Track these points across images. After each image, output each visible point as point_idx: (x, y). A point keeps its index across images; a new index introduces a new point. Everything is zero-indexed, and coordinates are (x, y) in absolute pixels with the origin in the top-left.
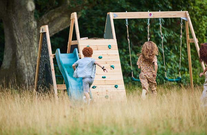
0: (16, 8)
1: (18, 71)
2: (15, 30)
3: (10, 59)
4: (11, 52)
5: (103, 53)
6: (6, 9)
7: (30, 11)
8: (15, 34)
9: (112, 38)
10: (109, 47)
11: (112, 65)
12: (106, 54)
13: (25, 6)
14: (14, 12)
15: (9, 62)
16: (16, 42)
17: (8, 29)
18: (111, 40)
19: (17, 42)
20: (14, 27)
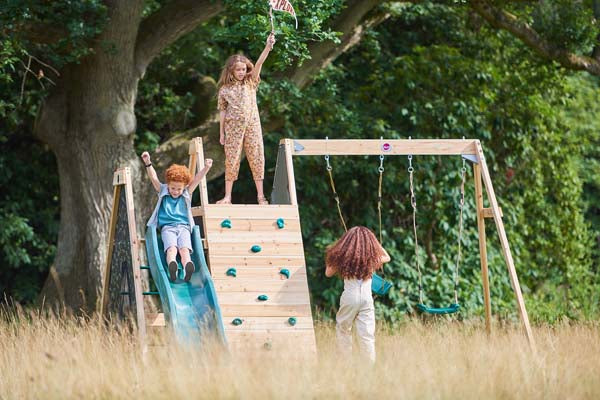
0: (90, 127)
1: (90, 281)
2: (86, 179)
3: (73, 252)
4: (75, 234)
5: (264, 240)
6: (64, 129)
7: (122, 136)
8: (85, 191)
9: (288, 202)
10: (279, 224)
11: (284, 267)
12: (271, 240)
13: (111, 122)
14: (85, 136)
15: (70, 260)
16: (88, 211)
17: (68, 178)
18: (284, 207)
19: (90, 210)
20: (82, 173)
